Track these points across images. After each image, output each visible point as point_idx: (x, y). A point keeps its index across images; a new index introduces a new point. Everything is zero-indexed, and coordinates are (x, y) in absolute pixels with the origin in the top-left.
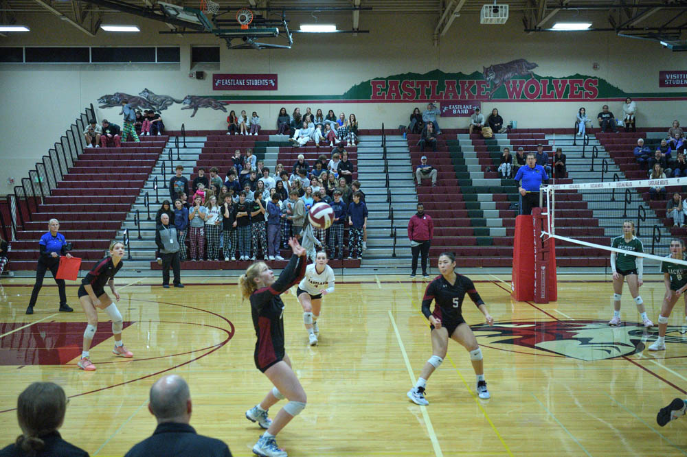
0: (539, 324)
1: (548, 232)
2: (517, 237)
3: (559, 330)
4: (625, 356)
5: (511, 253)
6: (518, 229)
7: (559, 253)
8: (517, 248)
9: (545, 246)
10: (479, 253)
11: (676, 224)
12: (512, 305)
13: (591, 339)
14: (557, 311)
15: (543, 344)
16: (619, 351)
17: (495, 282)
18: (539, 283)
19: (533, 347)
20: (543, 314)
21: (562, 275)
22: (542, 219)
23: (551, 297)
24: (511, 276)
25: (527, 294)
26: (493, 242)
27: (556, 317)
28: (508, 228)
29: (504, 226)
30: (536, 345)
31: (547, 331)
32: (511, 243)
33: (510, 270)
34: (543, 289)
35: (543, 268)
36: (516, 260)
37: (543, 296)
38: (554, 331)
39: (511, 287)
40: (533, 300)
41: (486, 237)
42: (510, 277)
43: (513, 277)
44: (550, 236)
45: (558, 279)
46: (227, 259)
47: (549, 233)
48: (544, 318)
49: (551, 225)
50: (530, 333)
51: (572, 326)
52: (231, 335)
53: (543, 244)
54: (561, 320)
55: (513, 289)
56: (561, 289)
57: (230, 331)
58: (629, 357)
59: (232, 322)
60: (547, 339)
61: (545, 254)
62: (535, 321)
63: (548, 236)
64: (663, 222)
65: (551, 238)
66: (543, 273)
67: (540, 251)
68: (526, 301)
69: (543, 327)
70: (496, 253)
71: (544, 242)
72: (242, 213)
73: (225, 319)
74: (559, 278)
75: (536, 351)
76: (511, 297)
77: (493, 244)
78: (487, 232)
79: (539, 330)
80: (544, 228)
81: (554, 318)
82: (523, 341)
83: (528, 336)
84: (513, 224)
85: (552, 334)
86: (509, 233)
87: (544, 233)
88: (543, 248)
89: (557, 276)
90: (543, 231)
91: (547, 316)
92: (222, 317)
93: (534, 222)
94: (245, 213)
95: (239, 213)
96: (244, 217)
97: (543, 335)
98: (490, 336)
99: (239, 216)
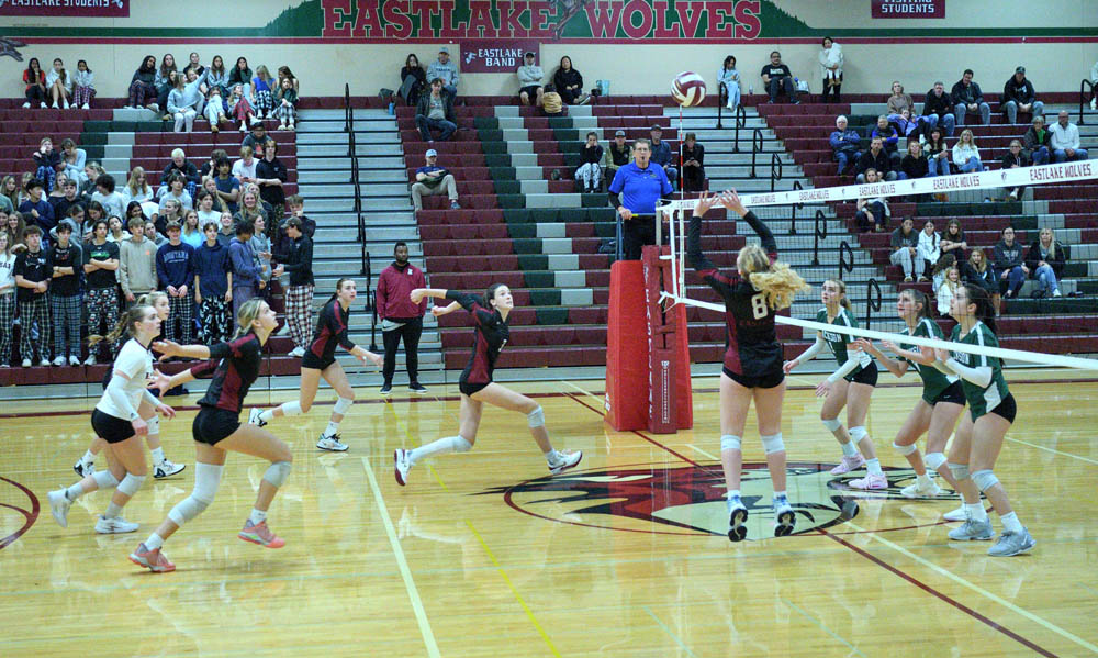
0: (659, 473)
1: (672, 293)
2: (614, 308)
3: (698, 484)
4: (822, 529)
5: (602, 338)
6: (615, 291)
7: (695, 336)
8: (613, 328)
9: (667, 321)
10: (542, 340)
11: (909, 276)
12: (608, 439)
13: (759, 498)
14: (691, 447)
15: (668, 512)
16: (813, 520)
17: (574, 395)
18: (658, 394)
19: (649, 518)
20: (667, 453)
21: (701, 377)
22: (661, 269)
23: (682, 420)
24: (604, 383)
25: (636, 417)
26: (568, 317)
27: (692, 460)
28: (598, 289)
29: (588, 285)
30: (654, 514)
31: (674, 487)
32: (602, 318)
33: (601, 372)
34: (666, 405)
35: (666, 364)
36: (613, 350)
37: (666, 419)
38: (688, 487)
39: (605, 404)
40: (647, 429)
41: (555, 308)
42: (602, 386)
43: (608, 384)
44: (678, 301)
45: (693, 386)
46: (27, 363)
47: (675, 296)
48: (668, 462)
49: (678, 278)
50: (645, 491)
52: (32, 518)
53: (664, 316)
54: (701, 464)
55: (608, 406)
56: (699, 405)
57: (30, 509)
58: (831, 530)
59: (35, 492)
60: (675, 503)
61: (668, 336)
62: (652, 467)
63: (673, 300)
64: (884, 274)
65: (679, 305)
66: (665, 373)
67: (659, 330)
68: (634, 431)
69: (667, 480)
70: (575, 339)
71: (665, 313)
72: (62, 268)
73: (22, 488)
74: (695, 384)
75: (653, 526)
76: (605, 425)
77: (568, 321)
78: (556, 298)
79: (660, 485)
80: (664, 284)
81: (687, 460)
82: (631, 508)
83: (639, 497)
84: (605, 281)
85: (685, 491)
86: (599, 298)
87: (665, 294)
88: (664, 324)
89: (692, 380)
90: (663, 290)
91: (674, 458)
92: (14, 483)
93: (647, 275)
94: (69, 270)
95: (56, 268)
96: (66, 276)
97: (668, 494)
98: (564, 500)
99: (56, 275)
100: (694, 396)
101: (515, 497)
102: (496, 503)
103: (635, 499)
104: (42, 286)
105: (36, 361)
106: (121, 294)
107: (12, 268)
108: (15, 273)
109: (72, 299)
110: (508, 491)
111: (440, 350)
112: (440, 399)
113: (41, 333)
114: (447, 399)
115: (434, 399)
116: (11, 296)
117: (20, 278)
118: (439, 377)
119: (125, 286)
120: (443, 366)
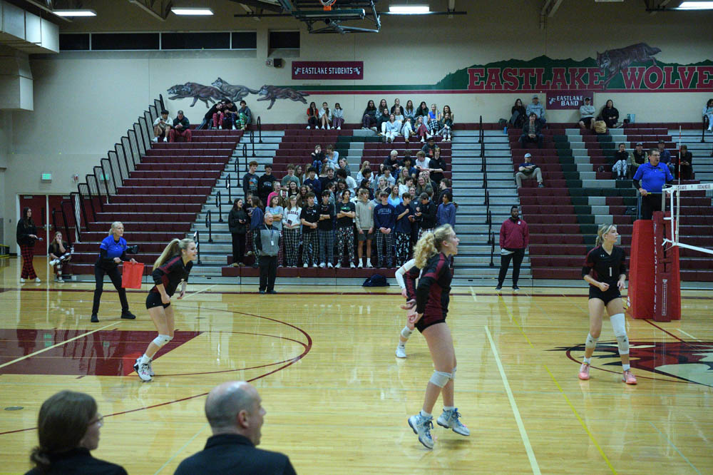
0: (659, 345)
1: (671, 240)
2: (634, 247)
3: (684, 353)
6: (635, 237)
7: (684, 265)
8: (633, 259)
9: (667, 256)
14: (682, 331)
15: (663, 368)
18: (660, 298)
19: (652, 370)
20: (664, 333)
21: (687, 290)
22: (664, 225)
23: (674, 314)
25: (645, 310)
27: (680, 338)
28: (624, 236)
30: (656, 368)
31: (668, 353)
34: (664, 305)
35: (665, 281)
36: (633, 272)
37: (664, 313)
38: (678, 354)
39: (627, 303)
40: (652, 318)
43: (629, 291)
44: (674, 244)
45: (682, 295)
46: (306, 265)
48: (665, 338)
49: (675, 232)
50: (649, 355)
51: (700, 348)
52: (308, 348)
53: (665, 253)
54: (686, 341)
55: (629, 304)
56: (685, 306)
57: (307, 344)
59: (310, 335)
60: (668, 363)
61: (667, 265)
62: (655, 341)
63: (671, 244)
65: (675, 246)
66: (665, 287)
67: (662, 261)
68: (644, 319)
69: (664, 349)
71: (667, 252)
72: (324, 216)
73: (303, 332)
74: (683, 293)
75: (654, 375)
79: (659, 352)
80: (667, 234)
81: (677, 338)
82: (642, 364)
83: (647, 358)
84: (630, 231)
85: (675, 356)
86: (625, 241)
87: (666, 240)
88: (665, 257)
89: (681, 291)
90: (665, 238)
91: (669, 336)
92: (298, 329)
93: (655, 228)
94: (328, 216)
95: (321, 215)
96: (326, 220)
97: (664, 357)
98: (602, 357)
99: (321, 219)
100: (682, 300)
101: (572, 353)
102: (561, 357)
103: (644, 359)
104: (314, 225)
105: (310, 265)
106: (355, 230)
107: (299, 214)
108: (301, 217)
109: (329, 232)
110: (568, 350)
111: (529, 267)
112: (529, 295)
113: (313, 250)
114: (533, 295)
115: (525, 295)
116: (299, 230)
117: (303, 220)
118: (529, 283)
119: (358, 226)
120: (531, 277)
